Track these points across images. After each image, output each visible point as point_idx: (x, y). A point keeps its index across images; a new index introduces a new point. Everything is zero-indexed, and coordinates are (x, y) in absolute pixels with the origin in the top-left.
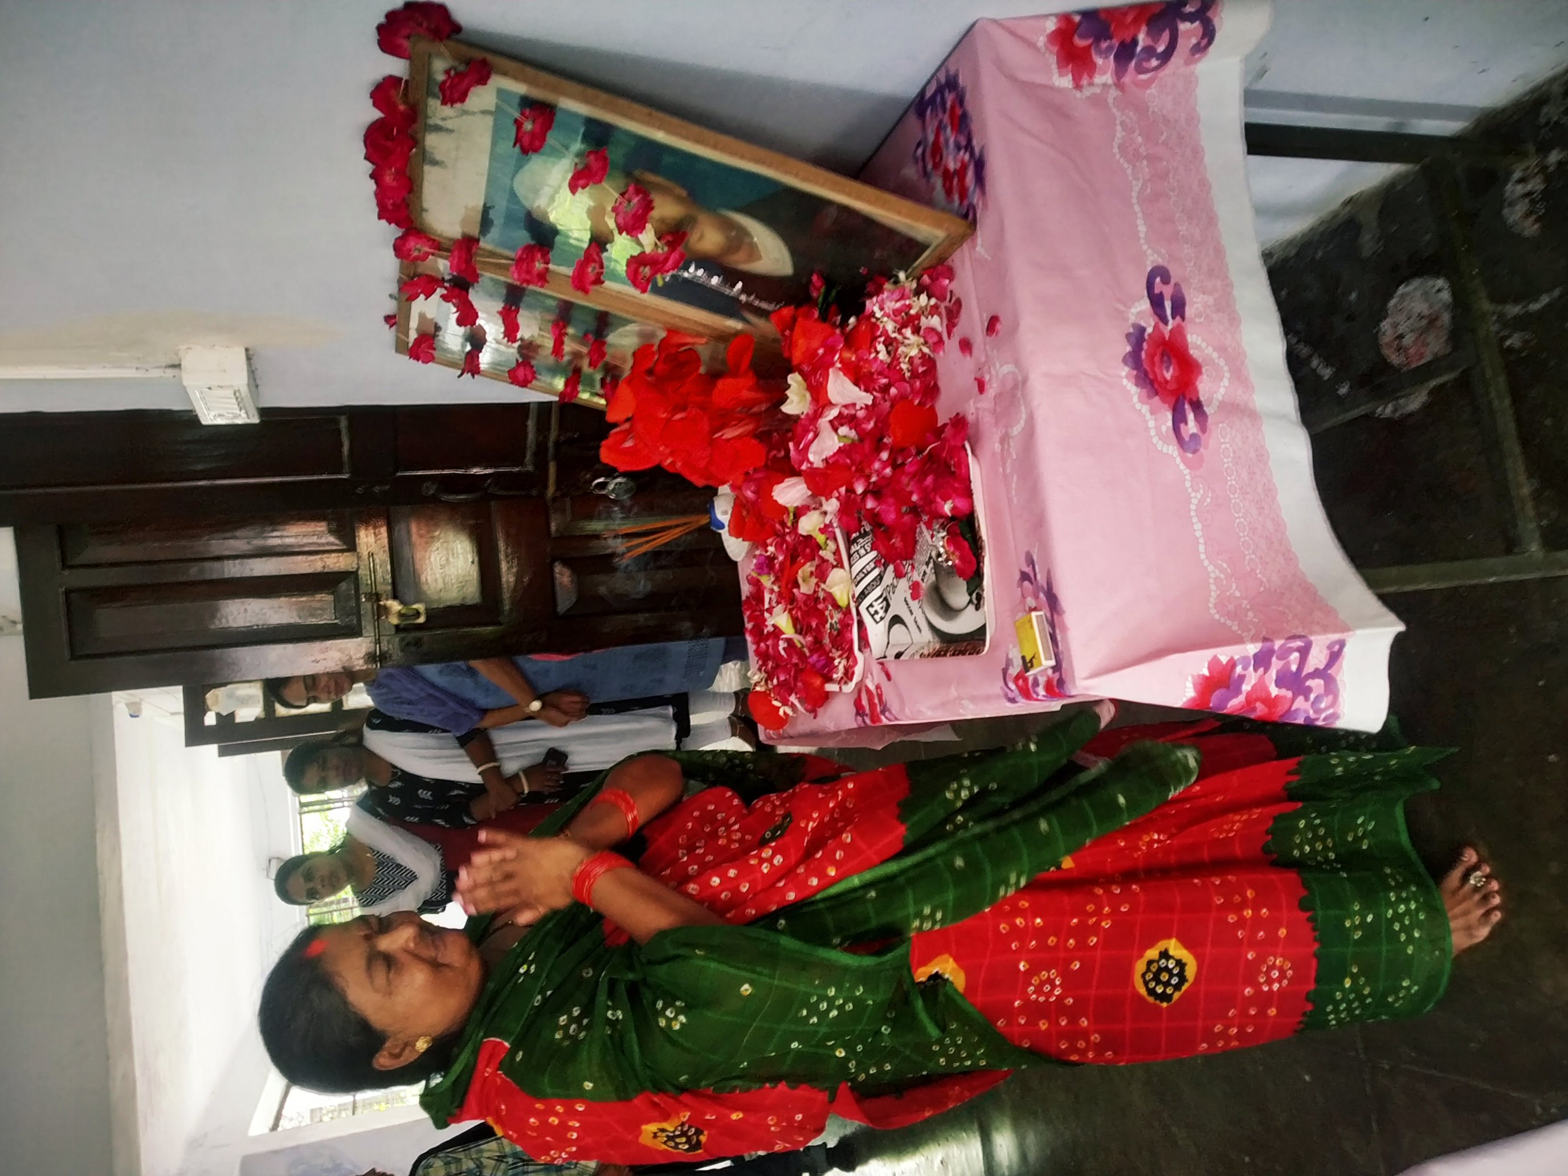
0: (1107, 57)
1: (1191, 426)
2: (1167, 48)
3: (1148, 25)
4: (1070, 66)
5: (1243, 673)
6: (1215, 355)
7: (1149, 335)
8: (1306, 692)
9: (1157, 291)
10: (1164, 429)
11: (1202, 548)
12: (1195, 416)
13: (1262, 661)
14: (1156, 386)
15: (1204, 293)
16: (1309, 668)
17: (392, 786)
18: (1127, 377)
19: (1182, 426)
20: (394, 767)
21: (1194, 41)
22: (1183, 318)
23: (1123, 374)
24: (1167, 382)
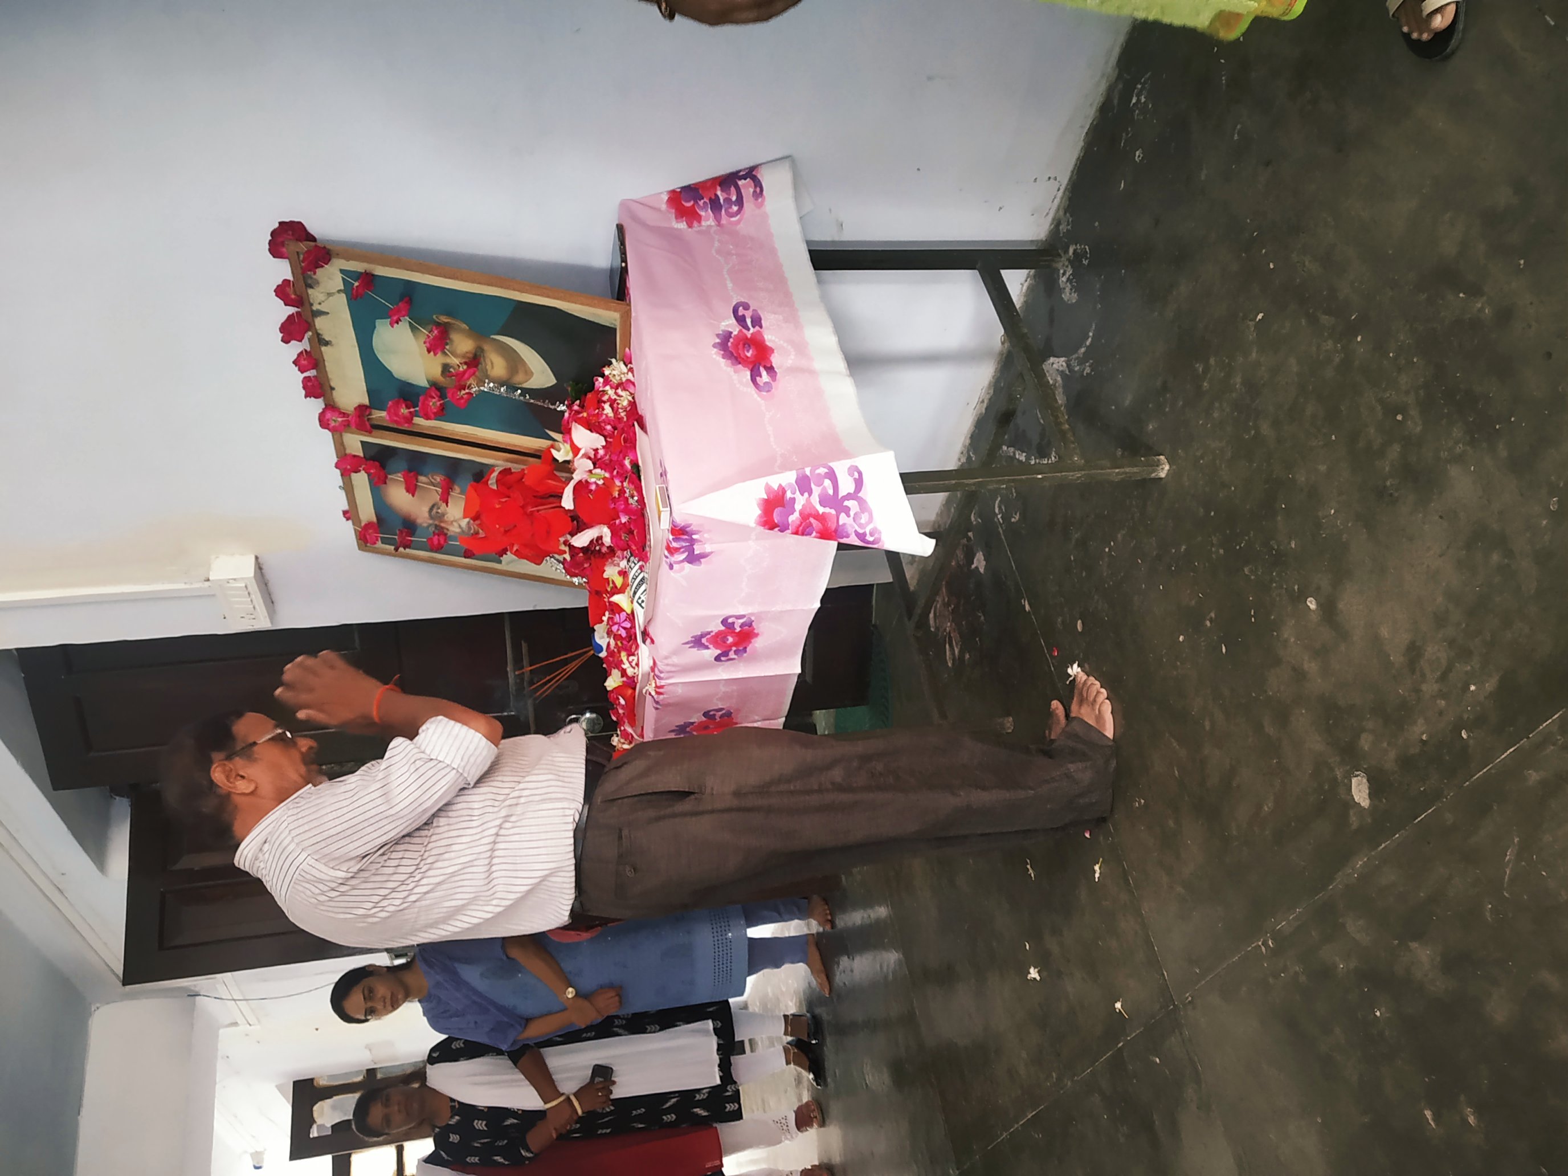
0: (707, 211)
1: (765, 377)
2: (737, 197)
3: (720, 186)
4: (684, 218)
5: (792, 496)
6: (785, 345)
7: (735, 335)
8: (847, 510)
9: (740, 314)
10: (744, 380)
11: (772, 439)
12: (767, 372)
13: (804, 484)
14: (739, 359)
15: (775, 314)
16: (843, 492)
17: (453, 1122)
18: (715, 354)
19: (758, 379)
20: (452, 1100)
21: (751, 190)
22: (761, 327)
23: (713, 352)
24: (747, 357)
